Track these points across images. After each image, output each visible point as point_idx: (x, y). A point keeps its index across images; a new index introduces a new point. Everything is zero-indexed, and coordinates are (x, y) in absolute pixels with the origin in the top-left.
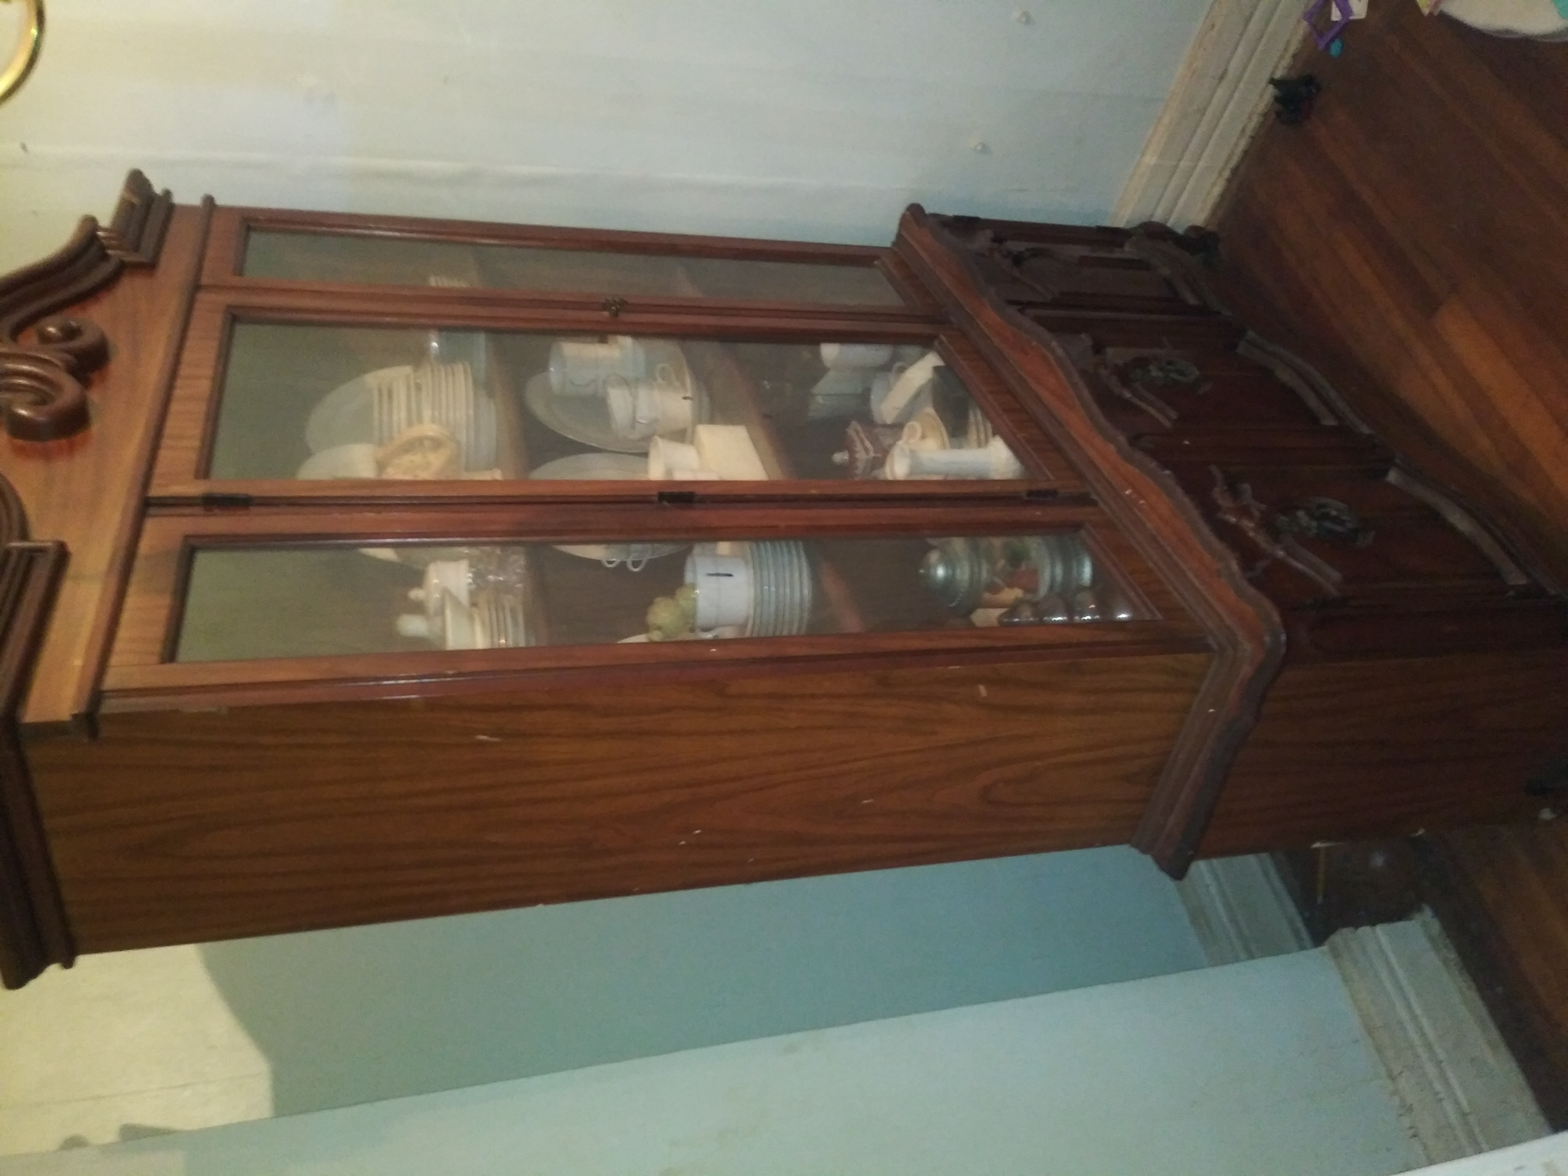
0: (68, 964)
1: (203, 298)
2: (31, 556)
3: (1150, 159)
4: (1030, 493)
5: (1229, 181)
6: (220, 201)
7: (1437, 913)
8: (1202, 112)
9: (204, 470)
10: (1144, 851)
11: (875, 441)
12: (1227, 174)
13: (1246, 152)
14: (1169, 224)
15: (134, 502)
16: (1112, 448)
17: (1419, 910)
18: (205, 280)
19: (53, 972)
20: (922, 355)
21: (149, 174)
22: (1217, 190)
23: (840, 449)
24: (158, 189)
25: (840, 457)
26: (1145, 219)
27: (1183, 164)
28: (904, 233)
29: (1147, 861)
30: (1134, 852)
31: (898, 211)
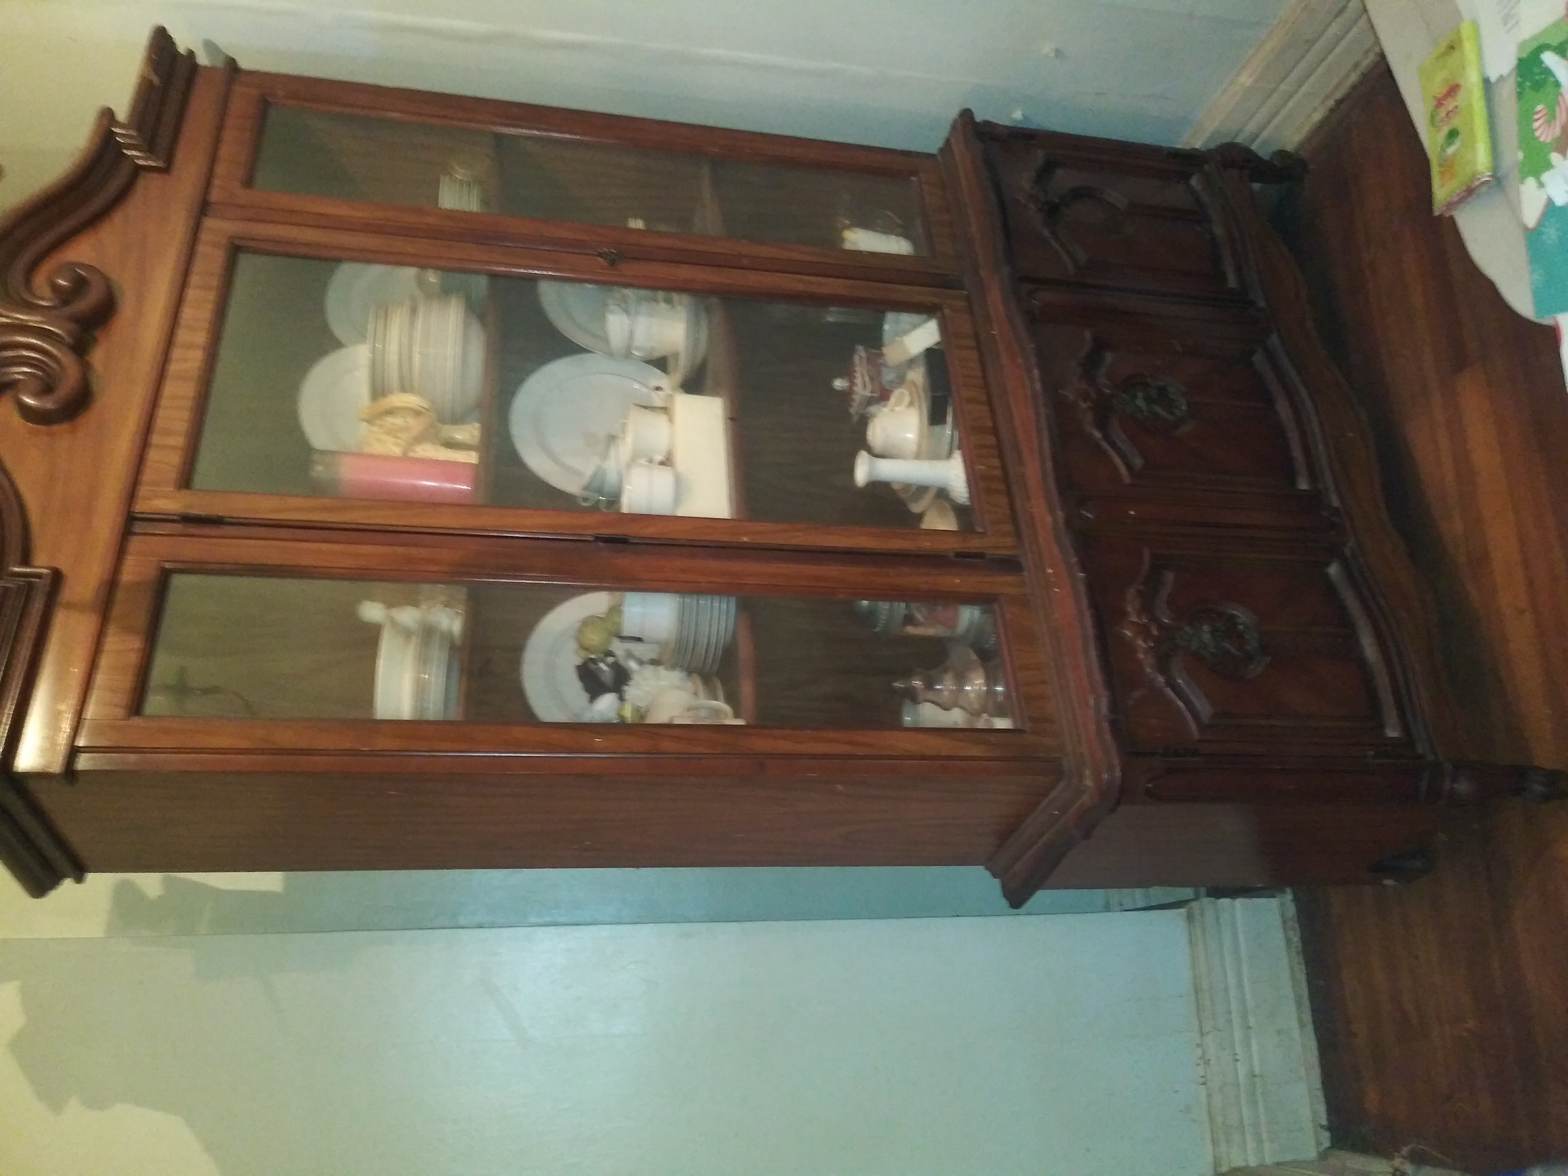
0: (79, 879)
1: (209, 223)
3: (1246, 79)
4: (958, 555)
5: (1332, 111)
9: (185, 481)
10: (995, 876)
12: (1331, 103)
14: (1254, 147)
15: (120, 520)
18: (215, 195)
21: (172, 31)
22: (1317, 117)
24: (182, 49)
25: (839, 384)
26: (1228, 140)
27: (1283, 87)
28: (953, 140)
29: (996, 883)
30: (987, 874)
31: (953, 113)
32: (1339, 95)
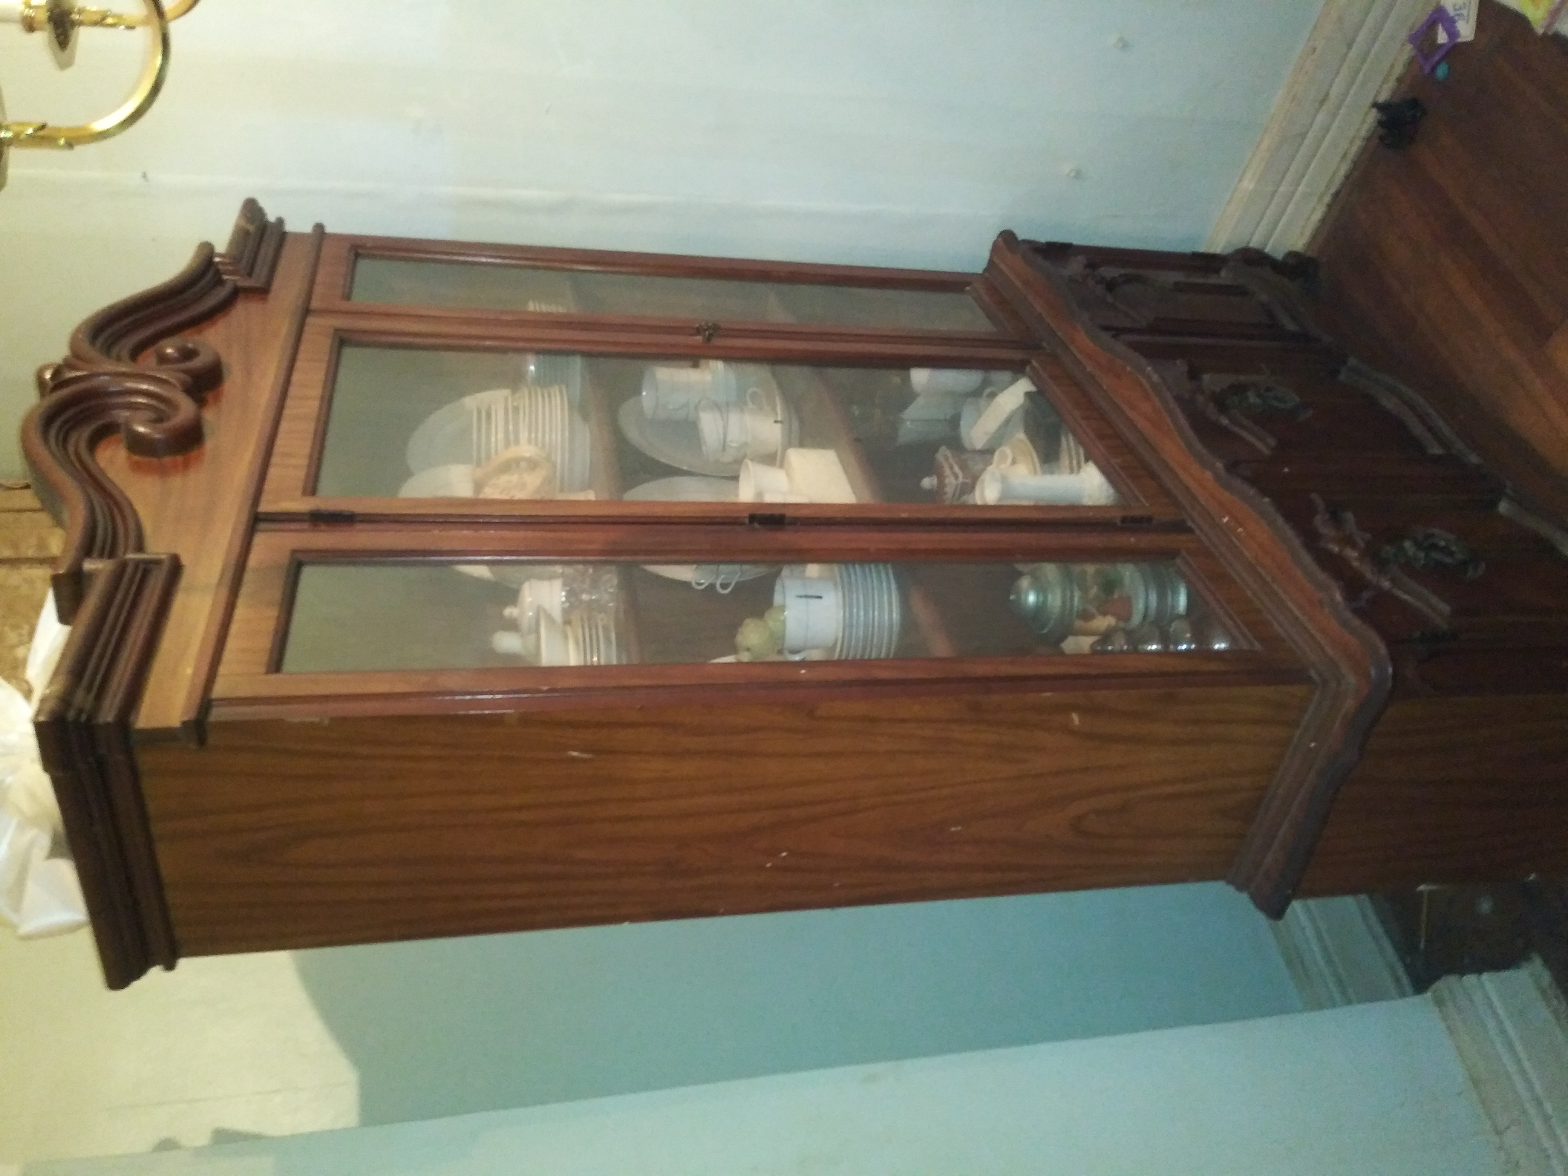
0: (170, 966)
1: (312, 321)
2: (146, 568)
3: (1248, 184)
4: (1124, 520)
5: (1329, 206)
6: (330, 229)
7: (1547, 961)
8: (1303, 136)
9: (311, 488)
10: (1240, 888)
11: (964, 467)
12: (1327, 199)
13: (1347, 177)
14: (1267, 250)
15: (244, 518)
16: (1208, 475)
17: (1528, 959)
18: (315, 304)
19: (155, 974)
20: (1014, 381)
21: (263, 203)
22: (1318, 215)
23: (929, 474)
24: (271, 217)
25: (928, 482)
26: (1243, 245)
27: (1282, 189)
28: (995, 260)
29: (1243, 899)
30: (1230, 890)
31: (990, 237)
32: (1333, 190)
